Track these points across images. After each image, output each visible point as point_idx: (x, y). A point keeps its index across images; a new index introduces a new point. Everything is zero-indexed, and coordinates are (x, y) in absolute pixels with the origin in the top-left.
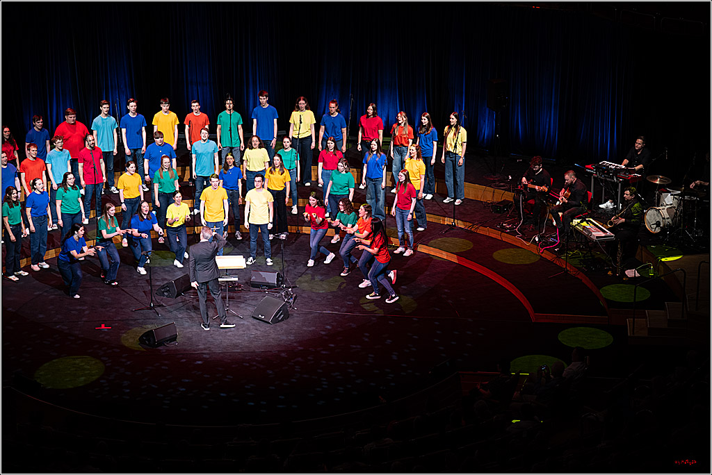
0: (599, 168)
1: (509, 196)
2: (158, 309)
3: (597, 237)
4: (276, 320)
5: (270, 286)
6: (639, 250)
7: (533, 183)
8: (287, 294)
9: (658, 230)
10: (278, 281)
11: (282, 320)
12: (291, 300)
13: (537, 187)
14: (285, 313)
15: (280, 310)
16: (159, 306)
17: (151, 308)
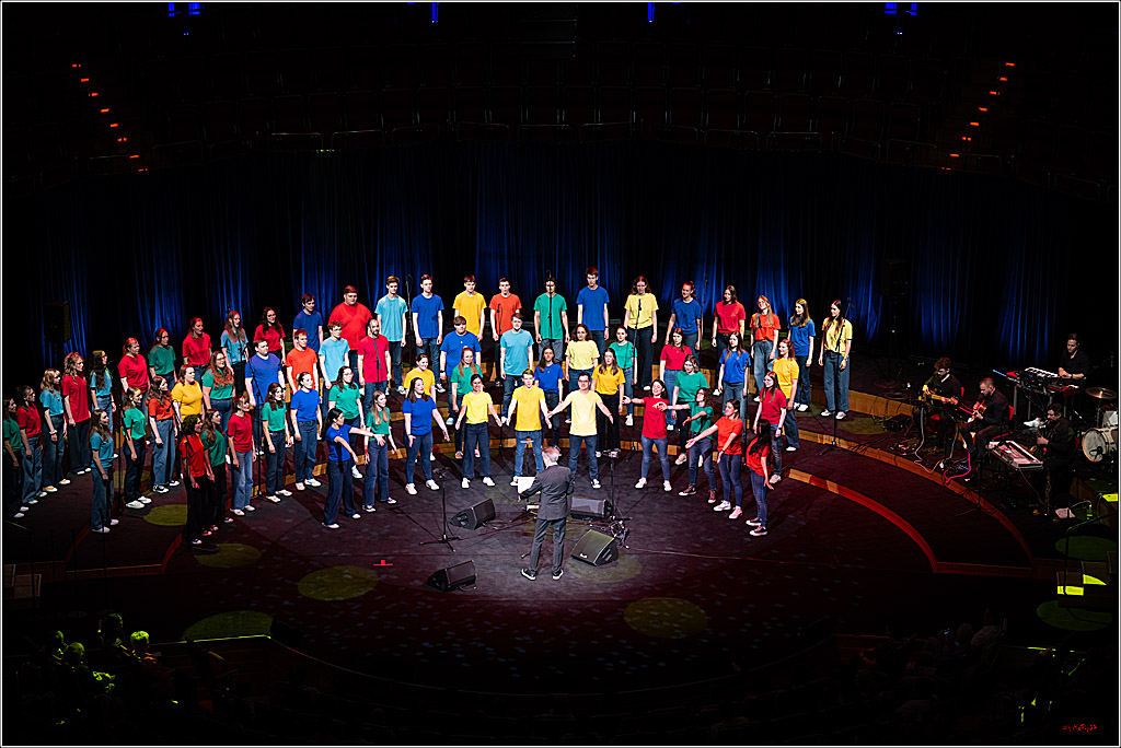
0: (1024, 376)
1: (906, 409)
2: (453, 543)
3: (1020, 465)
4: (601, 562)
5: (595, 518)
6: (1074, 483)
7: (938, 393)
8: (617, 528)
9: (1099, 458)
10: (606, 511)
11: (610, 561)
12: (622, 536)
13: (943, 399)
14: (613, 552)
15: (606, 549)
16: (454, 539)
17: (444, 541)
